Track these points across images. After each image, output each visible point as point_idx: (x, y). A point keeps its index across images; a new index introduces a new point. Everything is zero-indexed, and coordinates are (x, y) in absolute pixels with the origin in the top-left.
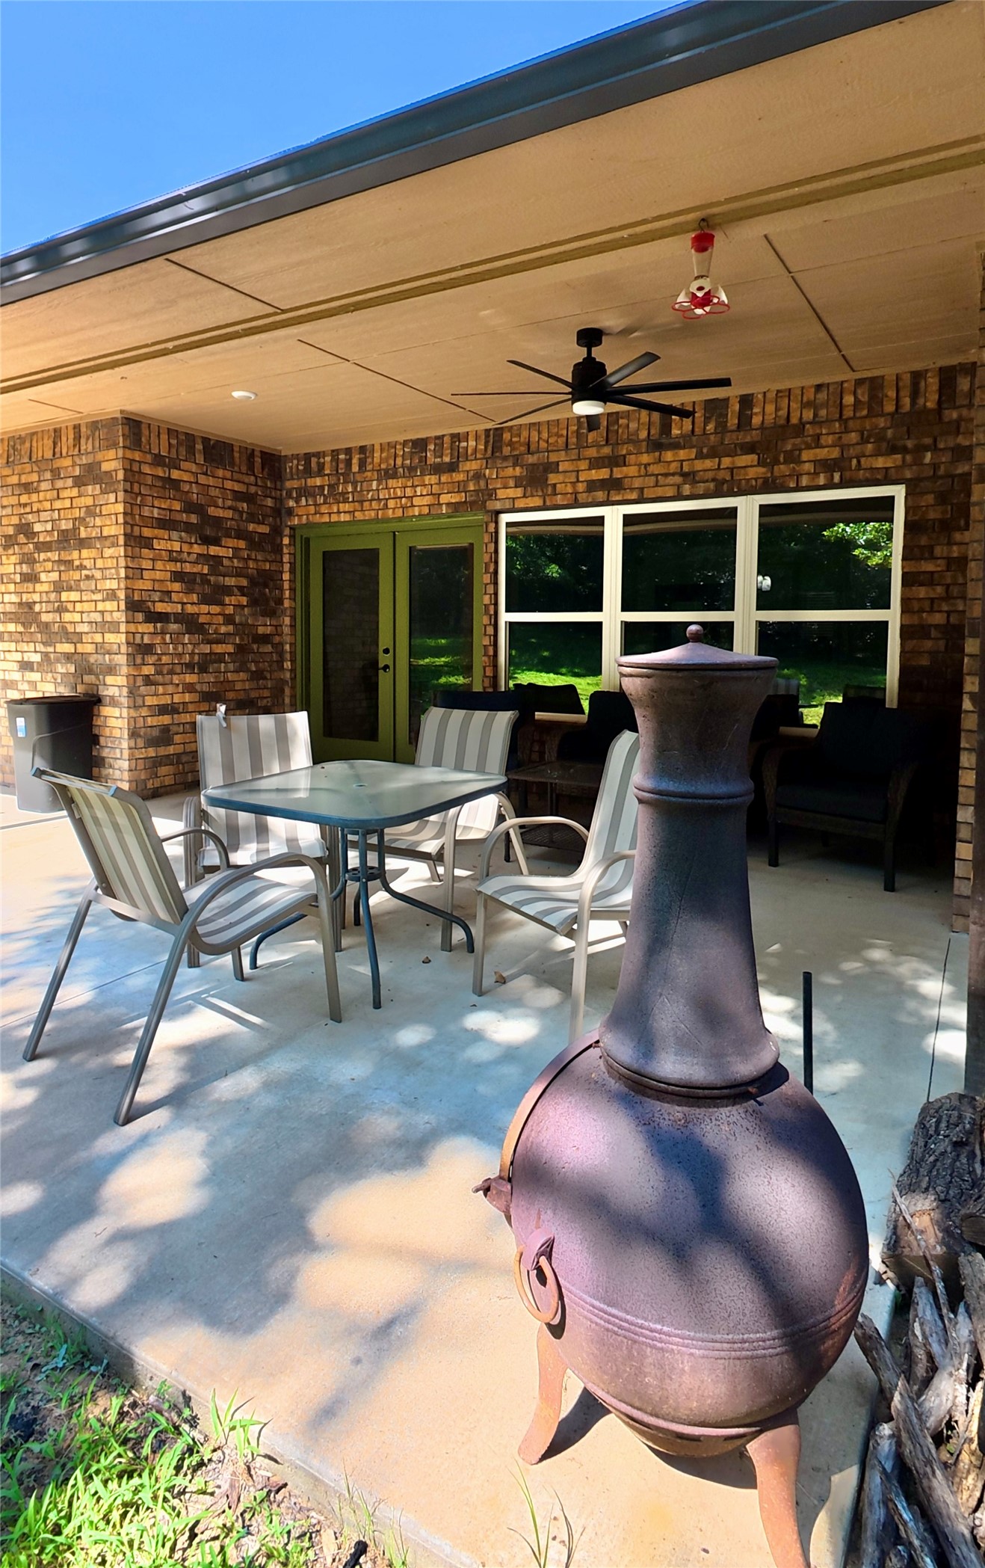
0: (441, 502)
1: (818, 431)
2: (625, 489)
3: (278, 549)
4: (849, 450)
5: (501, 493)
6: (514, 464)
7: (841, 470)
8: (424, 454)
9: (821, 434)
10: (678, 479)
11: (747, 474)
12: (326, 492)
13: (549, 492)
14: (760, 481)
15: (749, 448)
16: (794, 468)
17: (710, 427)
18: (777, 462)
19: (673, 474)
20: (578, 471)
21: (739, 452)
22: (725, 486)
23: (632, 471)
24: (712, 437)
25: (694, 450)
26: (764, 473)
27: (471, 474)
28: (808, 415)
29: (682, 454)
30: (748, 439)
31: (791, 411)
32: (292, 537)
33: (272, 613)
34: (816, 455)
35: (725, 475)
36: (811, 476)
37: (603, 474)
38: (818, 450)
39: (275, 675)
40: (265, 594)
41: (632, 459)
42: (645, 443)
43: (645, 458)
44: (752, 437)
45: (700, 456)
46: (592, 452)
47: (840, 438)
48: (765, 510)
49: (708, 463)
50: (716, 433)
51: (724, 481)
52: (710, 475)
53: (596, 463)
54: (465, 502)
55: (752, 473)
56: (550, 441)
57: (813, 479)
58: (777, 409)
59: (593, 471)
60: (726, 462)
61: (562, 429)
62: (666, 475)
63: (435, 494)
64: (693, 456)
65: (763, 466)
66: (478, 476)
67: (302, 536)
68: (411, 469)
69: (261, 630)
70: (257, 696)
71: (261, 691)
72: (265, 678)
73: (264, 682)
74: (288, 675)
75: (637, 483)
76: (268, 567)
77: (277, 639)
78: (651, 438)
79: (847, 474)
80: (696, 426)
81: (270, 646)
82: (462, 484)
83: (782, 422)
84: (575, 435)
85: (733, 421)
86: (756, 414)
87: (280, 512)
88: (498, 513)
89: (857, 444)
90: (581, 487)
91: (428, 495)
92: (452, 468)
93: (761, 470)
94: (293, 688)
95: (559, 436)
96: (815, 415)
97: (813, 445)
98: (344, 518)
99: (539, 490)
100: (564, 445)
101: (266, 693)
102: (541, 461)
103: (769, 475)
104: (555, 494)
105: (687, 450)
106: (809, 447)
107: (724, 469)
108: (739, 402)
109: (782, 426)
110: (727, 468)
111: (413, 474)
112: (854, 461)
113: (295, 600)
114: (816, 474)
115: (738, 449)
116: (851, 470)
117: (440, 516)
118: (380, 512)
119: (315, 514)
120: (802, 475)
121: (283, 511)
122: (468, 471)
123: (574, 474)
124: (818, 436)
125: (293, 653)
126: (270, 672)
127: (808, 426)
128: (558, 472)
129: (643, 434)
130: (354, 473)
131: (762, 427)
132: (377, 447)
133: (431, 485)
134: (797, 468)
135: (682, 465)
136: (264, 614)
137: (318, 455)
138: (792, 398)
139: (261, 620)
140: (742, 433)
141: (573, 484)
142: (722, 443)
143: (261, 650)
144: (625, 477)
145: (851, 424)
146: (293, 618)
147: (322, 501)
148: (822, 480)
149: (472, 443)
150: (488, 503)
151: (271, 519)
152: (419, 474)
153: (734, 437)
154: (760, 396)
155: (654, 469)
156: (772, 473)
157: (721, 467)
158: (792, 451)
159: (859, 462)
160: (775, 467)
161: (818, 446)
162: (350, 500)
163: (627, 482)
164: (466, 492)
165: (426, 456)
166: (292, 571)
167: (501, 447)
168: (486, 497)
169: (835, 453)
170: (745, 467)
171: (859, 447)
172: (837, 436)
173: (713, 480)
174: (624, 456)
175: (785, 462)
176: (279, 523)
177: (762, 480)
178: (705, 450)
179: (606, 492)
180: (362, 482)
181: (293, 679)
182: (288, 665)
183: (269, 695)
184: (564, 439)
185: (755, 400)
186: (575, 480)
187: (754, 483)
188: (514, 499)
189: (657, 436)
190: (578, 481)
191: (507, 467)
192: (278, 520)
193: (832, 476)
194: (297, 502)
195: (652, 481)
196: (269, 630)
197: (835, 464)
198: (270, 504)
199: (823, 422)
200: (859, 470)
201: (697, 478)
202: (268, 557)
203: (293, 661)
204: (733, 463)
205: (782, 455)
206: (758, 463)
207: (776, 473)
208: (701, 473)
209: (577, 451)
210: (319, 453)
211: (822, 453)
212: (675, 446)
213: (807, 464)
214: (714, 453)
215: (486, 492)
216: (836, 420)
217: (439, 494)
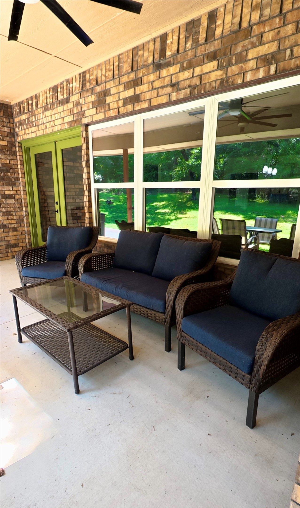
0: (65, 122)
1: (262, 30)
2: (142, 101)
3: (14, 153)
4: (285, 42)
5: (87, 113)
6: (91, 93)
7: (277, 62)
8: (57, 95)
9: (265, 32)
10: (169, 90)
11: (210, 78)
12: (27, 123)
13: (107, 109)
14: (218, 82)
15: (213, 56)
16: (242, 67)
17: (189, 45)
18: (230, 64)
19: (166, 86)
20: (119, 93)
21: (206, 61)
22: (196, 90)
23: (144, 88)
24: (190, 53)
25: (179, 65)
26: (222, 75)
27: (75, 103)
28: (256, 17)
29: (173, 69)
30: (212, 49)
31: (243, 16)
32: (21, 147)
33: (14, 185)
34: (258, 52)
35: (196, 81)
36: (253, 72)
37: (130, 93)
38: (260, 48)
39: (18, 213)
40: (8, 176)
41: (145, 79)
42: (152, 66)
43: (152, 77)
44: (215, 47)
45: (182, 69)
46: (125, 79)
47: (279, 32)
48: (222, 106)
49: (187, 74)
50: (192, 48)
51: (195, 87)
52: (187, 83)
53: (127, 86)
54: (74, 120)
55: (214, 76)
56: (107, 75)
57: (255, 74)
58: (233, 18)
59: (126, 91)
60: (198, 70)
61: (111, 66)
62: (162, 87)
63: (62, 118)
64: (178, 70)
65: (221, 70)
66: (78, 104)
67: (25, 147)
68: (53, 104)
69: (7, 193)
70: (8, 223)
71: (10, 221)
72: (12, 215)
73: (12, 217)
74: (24, 214)
75: (148, 96)
76: (8, 162)
77: (17, 197)
78: (155, 61)
79: (281, 65)
80: (180, 46)
81: (13, 200)
82: (72, 109)
83: (236, 27)
84: (117, 68)
85: (202, 36)
86: (218, 26)
87: (13, 134)
88: (87, 125)
89: (293, 34)
90: (121, 103)
91: (60, 118)
92: (67, 101)
93: (219, 73)
94: (27, 219)
95: (110, 70)
96: (261, 15)
97: (257, 44)
98: (33, 135)
99: (102, 108)
100: (112, 76)
101: (13, 222)
102: (103, 89)
103: (224, 76)
104: (109, 110)
105: (174, 66)
106: (254, 46)
107: (196, 76)
108: (208, 18)
109: (235, 32)
110: (198, 75)
111: (54, 107)
112: (288, 52)
113: (25, 178)
114: (257, 69)
115: (205, 59)
116: (285, 60)
117: (65, 130)
118: (44, 130)
119: (25, 134)
120: (247, 72)
121: (15, 134)
122: (73, 102)
123: (117, 95)
124: (262, 35)
125: (26, 203)
126: (15, 212)
127: (254, 27)
128: (110, 95)
129: (150, 60)
130: (34, 110)
131: (222, 37)
132: (41, 94)
133: (61, 112)
134: (244, 67)
135: (171, 78)
136: (8, 185)
137: (22, 102)
138: (244, 4)
139: (6, 188)
140: (208, 44)
141: (117, 101)
142: (195, 56)
143: (8, 202)
144: (142, 93)
145: (289, 16)
146: (24, 187)
147: (26, 128)
148: (261, 74)
149: (74, 84)
150: (82, 119)
151: (8, 138)
152: (56, 107)
153: (203, 49)
154: (222, 10)
155: (157, 84)
156: (226, 74)
157: (194, 75)
158: (241, 53)
159: (292, 51)
160: (229, 68)
161: (261, 43)
162: (34, 125)
163: (142, 97)
164: (73, 114)
165: (57, 96)
166: (22, 164)
167: (86, 84)
168: (81, 116)
169: (273, 47)
170: (209, 72)
171: (293, 37)
172: (276, 31)
173: (190, 86)
174: (141, 78)
175: (237, 63)
176: (14, 141)
177: (219, 81)
178: (185, 65)
179: (133, 105)
180: (37, 115)
181: (27, 215)
182: (24, 209)
183: (15, 222)
184: (112, 72)
185: (218, 15)
186: (117, 99)
187: (214, 84)
188: (92, 115)
189: (158, 59)
190: (119, 99)
191: (88, 96)
192: (13, 139)
193: (269, 68)
194: (19, 129)
195: (154, 93)
196: (12, 193)
197: (273, 57)
198: (6, 130)
199: (266, 20)
200: (291, 59)
201: (180, 87)
202: (8, 157)
203: (26, 207)
204: (202, 70)
205: (234, 58)
206: (218, 68)
207: (229, 74)
208: (182, 82)
209: (119, 78)
210: (22, 101)
211: (263, 50)
212: (168, 65)
213: (251, 61)
214: (191, 66)
215: (81, 113)
216: (277, 16)
217: (64, 117)
